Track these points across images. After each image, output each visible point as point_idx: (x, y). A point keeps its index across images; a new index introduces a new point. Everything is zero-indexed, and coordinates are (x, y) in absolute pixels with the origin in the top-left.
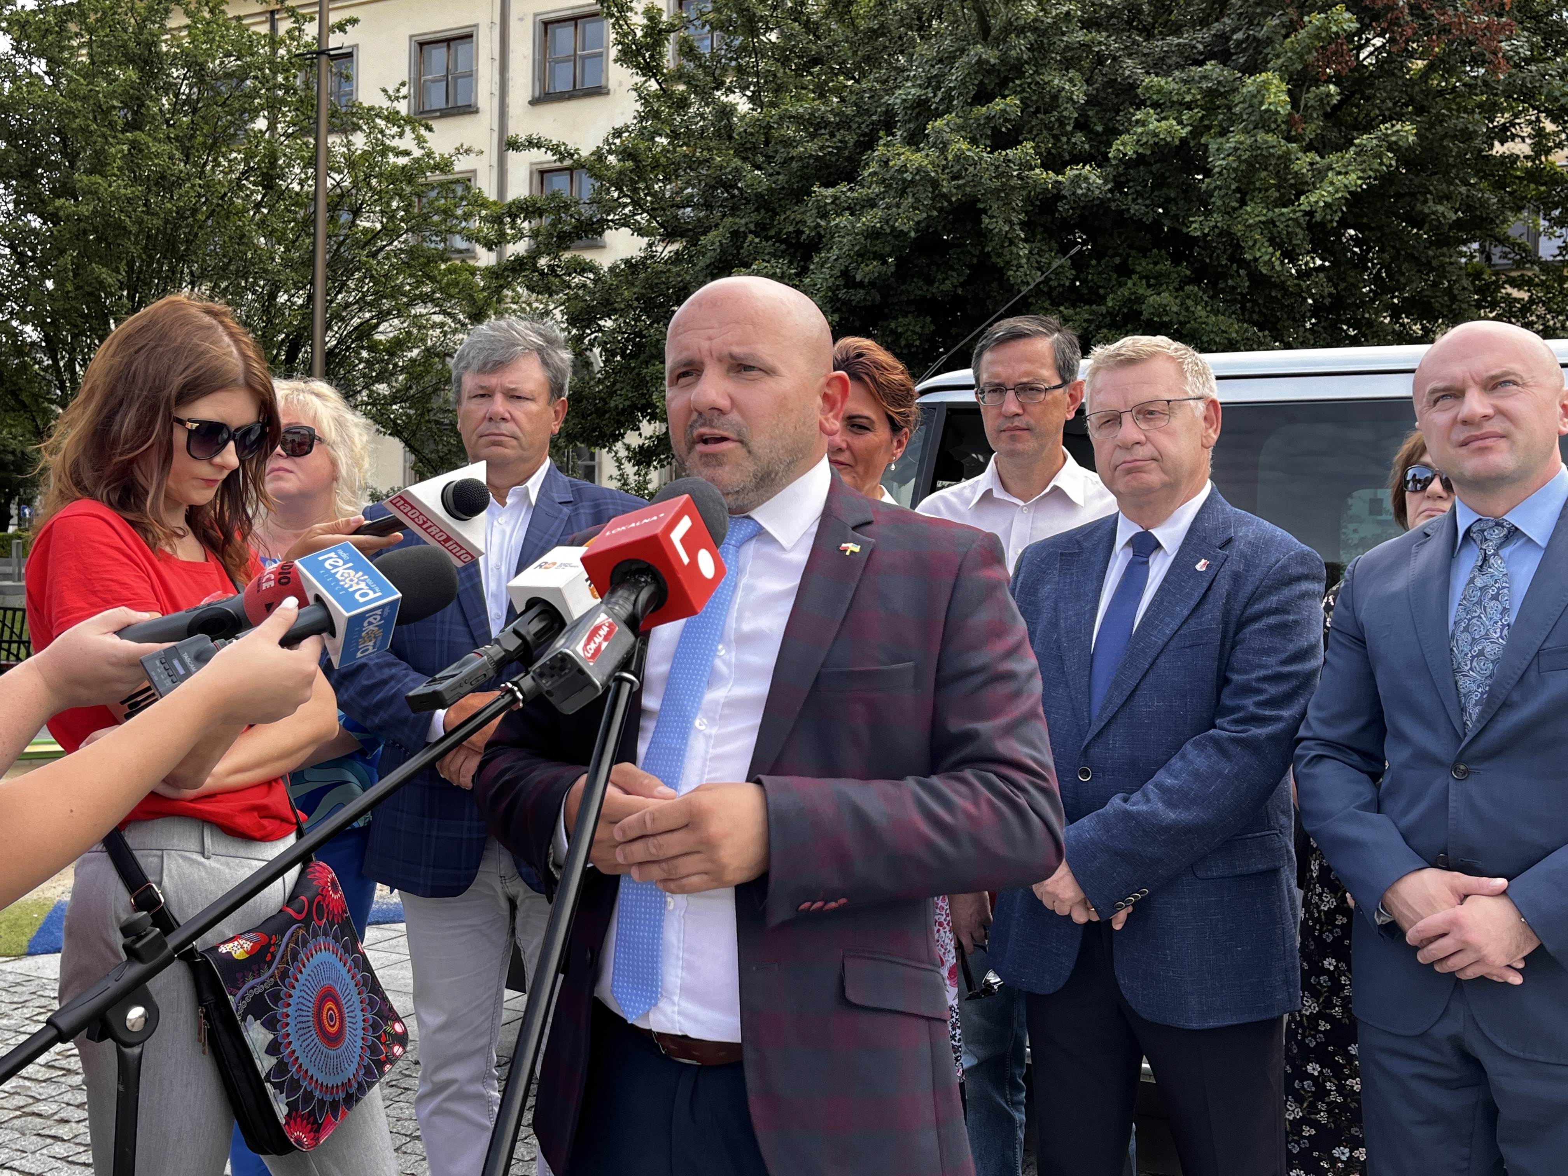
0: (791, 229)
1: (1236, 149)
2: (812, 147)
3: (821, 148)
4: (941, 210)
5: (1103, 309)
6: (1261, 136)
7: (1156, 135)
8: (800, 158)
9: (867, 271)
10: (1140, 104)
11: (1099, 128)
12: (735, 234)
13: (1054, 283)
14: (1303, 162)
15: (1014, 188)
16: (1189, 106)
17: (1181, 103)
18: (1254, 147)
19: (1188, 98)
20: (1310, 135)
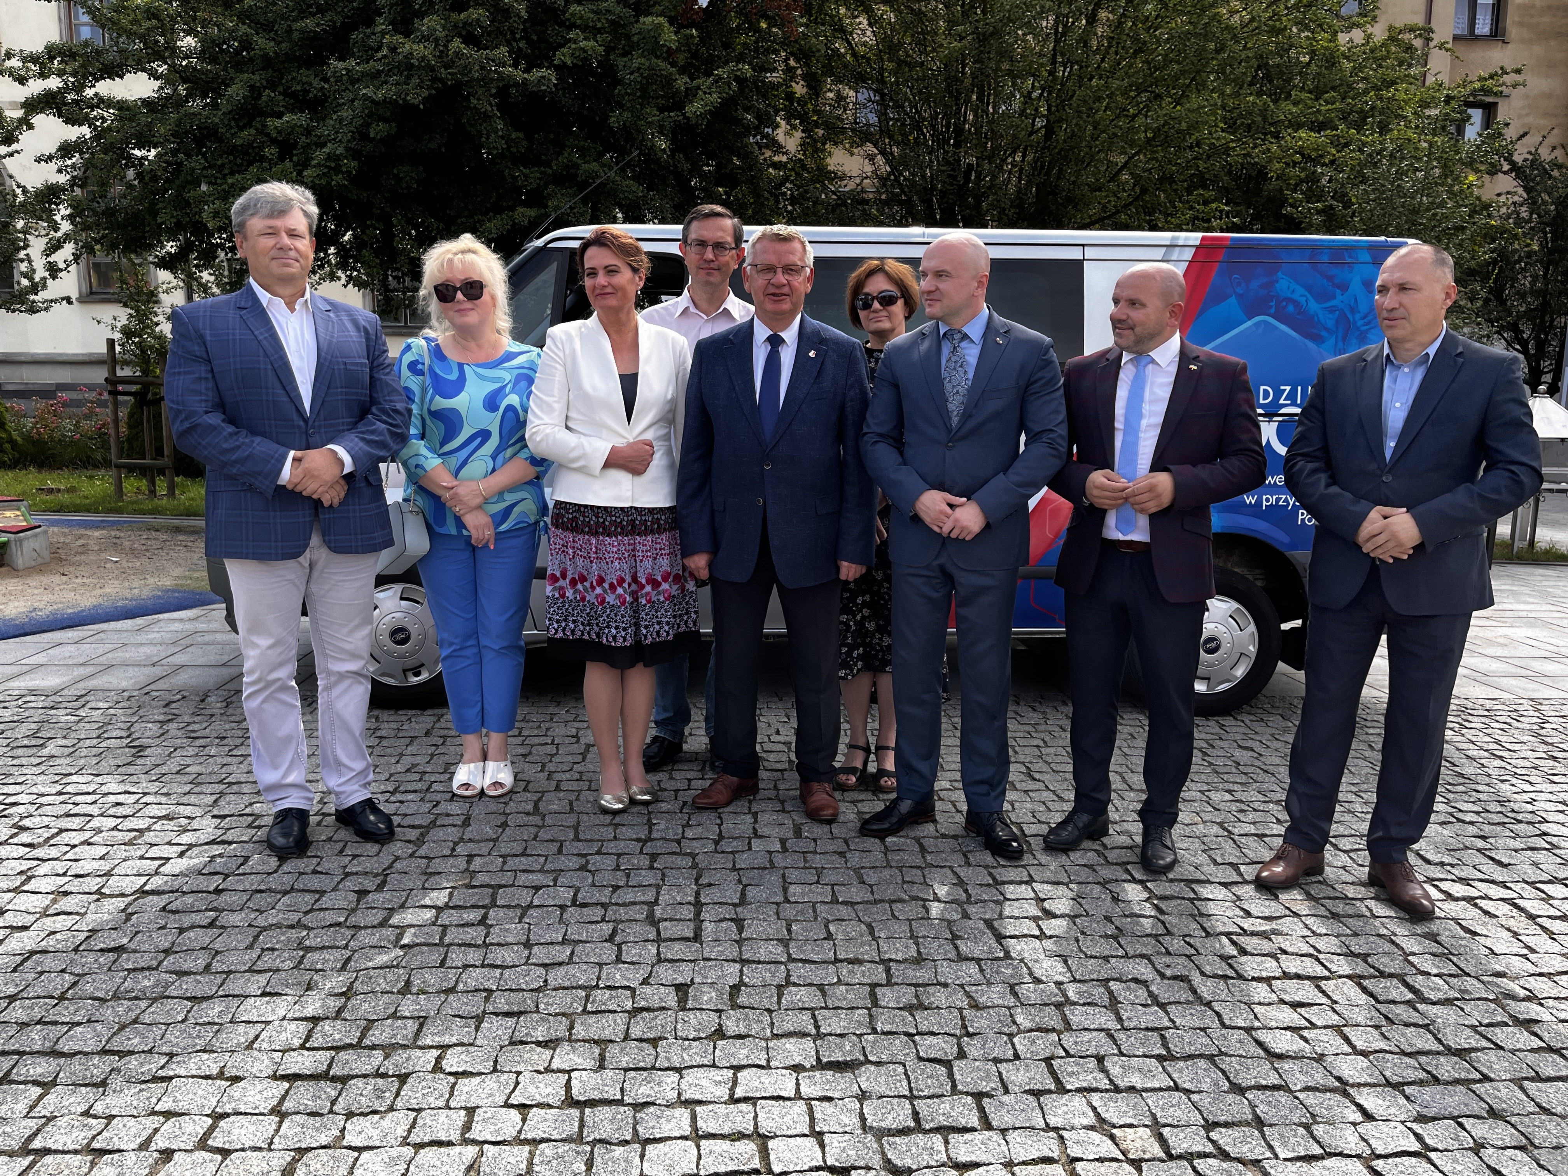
0: (299, 88)
1: (639, 69)
2: (309, 23)
3: (318, 25)
4: (436, 89)
5: (549, 171)
6: (654, 60)
7: (585, 51)
8: (302, 32)
9: (378, 130)
10: (572, 26)
11: (535, 38)
12: (252, 88)
13: (514, 150)
14: (681, 82)
15: (492, 79)
16: (600, 31)
17: (594, 28)
18: (650, 68)
19: (599, 25)
20: (681, 63)
